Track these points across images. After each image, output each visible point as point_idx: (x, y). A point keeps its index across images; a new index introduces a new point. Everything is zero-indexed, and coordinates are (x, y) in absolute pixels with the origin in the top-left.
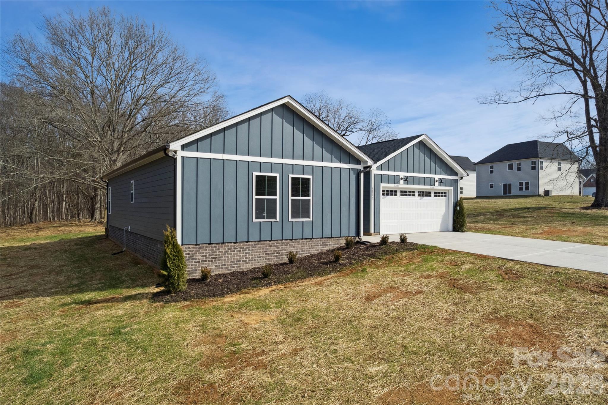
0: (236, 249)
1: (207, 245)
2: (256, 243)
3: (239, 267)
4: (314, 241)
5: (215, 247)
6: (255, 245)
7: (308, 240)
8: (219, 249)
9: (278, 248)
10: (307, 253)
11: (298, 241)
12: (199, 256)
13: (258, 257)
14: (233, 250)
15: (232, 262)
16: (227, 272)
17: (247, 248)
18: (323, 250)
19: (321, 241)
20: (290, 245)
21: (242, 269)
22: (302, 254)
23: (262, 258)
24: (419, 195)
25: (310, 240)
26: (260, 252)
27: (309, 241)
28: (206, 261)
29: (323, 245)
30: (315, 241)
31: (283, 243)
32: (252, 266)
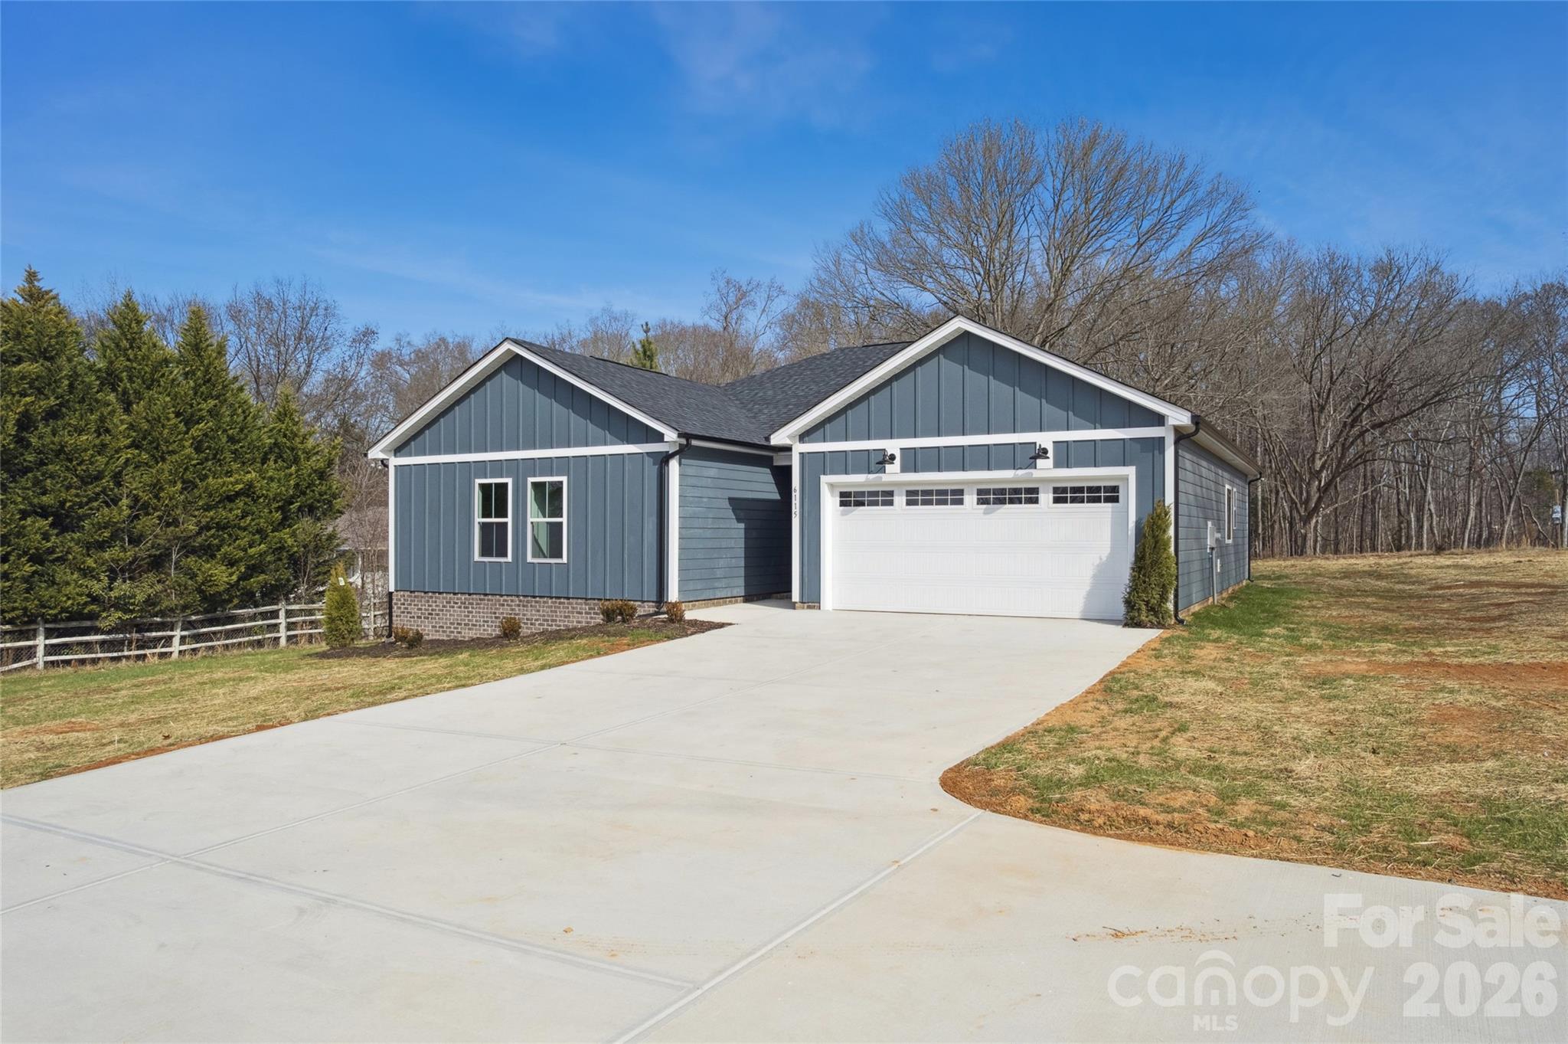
0: (456, 603)
1: (423, 594)
2: (482, 597)
3: (459, 633)
4: (572, 604)
5: (432, 597)
6: (480, 600)
7: (562, 600)
8: (436, 602)
9: (512, 610)
10: (560, 626)
11: (545, 599)
12: (413, 609)
13: (484, 621)
14: (452, 604)
15: (451, 623)
16: (445, 638)
17: (469, 604)
18: (590, 623)
19: (586, 604)
20: (531, 606)
21: (464, 637)
22: (552, 625)
23: (490, 624)
24: (981, 502)
25: (566, 601)
26: (487, 613)
27: (564, 603)
28: (421, 617)
29: (590, 613)
30: (576, 603)
31: (520, 601)
32: (476, 634)
